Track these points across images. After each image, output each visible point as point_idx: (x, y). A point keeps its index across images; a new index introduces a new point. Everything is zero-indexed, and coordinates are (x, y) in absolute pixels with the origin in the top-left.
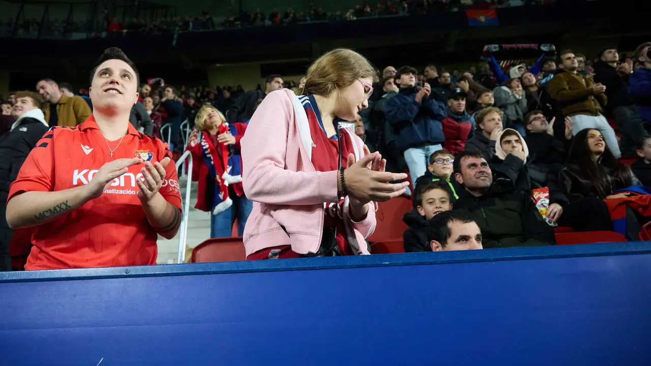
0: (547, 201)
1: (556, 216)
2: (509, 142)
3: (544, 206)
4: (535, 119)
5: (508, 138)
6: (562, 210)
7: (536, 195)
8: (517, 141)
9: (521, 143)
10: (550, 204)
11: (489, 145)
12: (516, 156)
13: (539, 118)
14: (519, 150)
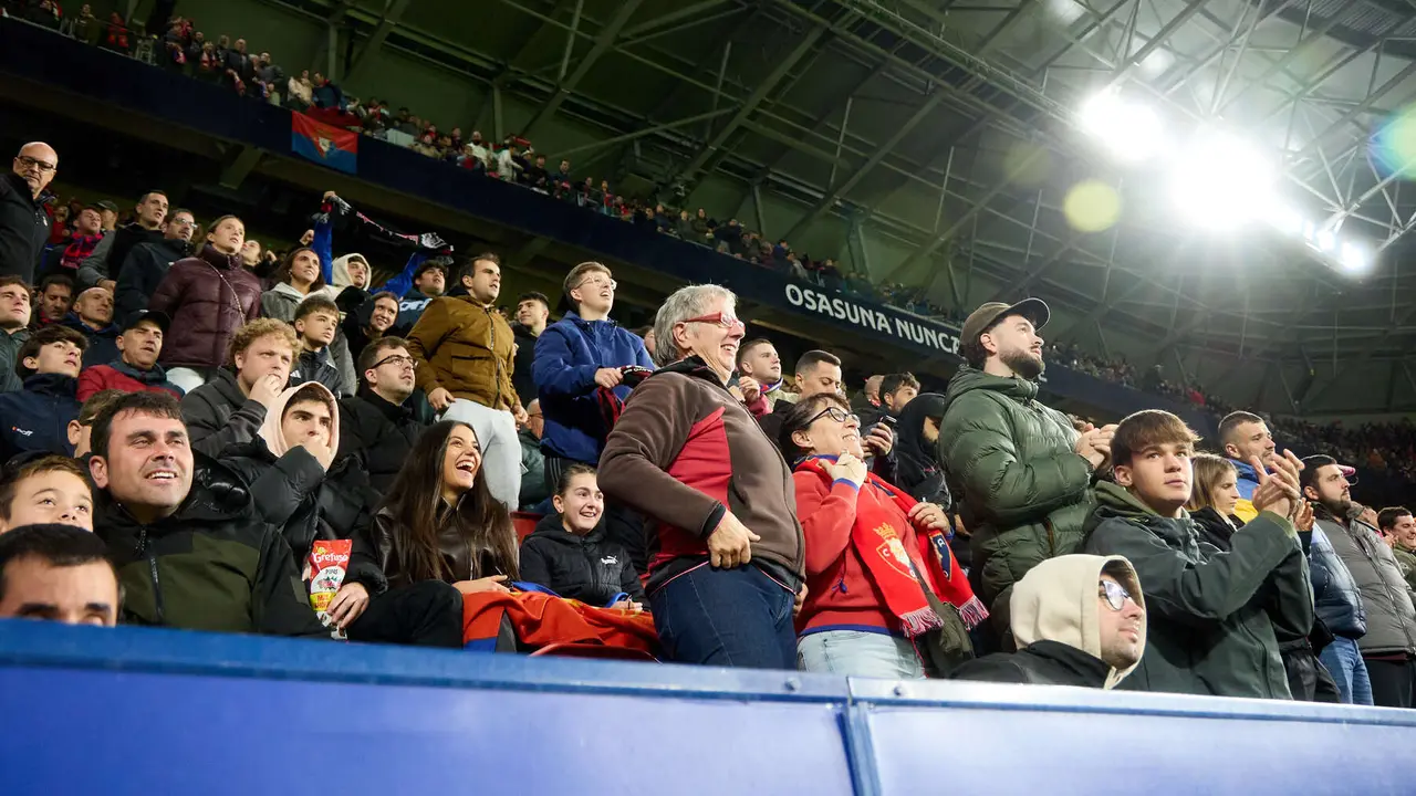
0: (341, 574)
1: (350, 616)
2: (306, 416)
3: (331, 587)
4: (389, 360)
5: (306, 406)
6: (366, 603)
7: (320, 553)
8: (324, 421)
9: (330, 428)
10: (344, 583)
11: (241, 412)
12: (312, 454)
13: (399, 358)
14: (319, 442)
